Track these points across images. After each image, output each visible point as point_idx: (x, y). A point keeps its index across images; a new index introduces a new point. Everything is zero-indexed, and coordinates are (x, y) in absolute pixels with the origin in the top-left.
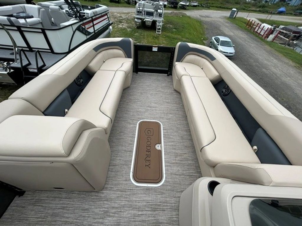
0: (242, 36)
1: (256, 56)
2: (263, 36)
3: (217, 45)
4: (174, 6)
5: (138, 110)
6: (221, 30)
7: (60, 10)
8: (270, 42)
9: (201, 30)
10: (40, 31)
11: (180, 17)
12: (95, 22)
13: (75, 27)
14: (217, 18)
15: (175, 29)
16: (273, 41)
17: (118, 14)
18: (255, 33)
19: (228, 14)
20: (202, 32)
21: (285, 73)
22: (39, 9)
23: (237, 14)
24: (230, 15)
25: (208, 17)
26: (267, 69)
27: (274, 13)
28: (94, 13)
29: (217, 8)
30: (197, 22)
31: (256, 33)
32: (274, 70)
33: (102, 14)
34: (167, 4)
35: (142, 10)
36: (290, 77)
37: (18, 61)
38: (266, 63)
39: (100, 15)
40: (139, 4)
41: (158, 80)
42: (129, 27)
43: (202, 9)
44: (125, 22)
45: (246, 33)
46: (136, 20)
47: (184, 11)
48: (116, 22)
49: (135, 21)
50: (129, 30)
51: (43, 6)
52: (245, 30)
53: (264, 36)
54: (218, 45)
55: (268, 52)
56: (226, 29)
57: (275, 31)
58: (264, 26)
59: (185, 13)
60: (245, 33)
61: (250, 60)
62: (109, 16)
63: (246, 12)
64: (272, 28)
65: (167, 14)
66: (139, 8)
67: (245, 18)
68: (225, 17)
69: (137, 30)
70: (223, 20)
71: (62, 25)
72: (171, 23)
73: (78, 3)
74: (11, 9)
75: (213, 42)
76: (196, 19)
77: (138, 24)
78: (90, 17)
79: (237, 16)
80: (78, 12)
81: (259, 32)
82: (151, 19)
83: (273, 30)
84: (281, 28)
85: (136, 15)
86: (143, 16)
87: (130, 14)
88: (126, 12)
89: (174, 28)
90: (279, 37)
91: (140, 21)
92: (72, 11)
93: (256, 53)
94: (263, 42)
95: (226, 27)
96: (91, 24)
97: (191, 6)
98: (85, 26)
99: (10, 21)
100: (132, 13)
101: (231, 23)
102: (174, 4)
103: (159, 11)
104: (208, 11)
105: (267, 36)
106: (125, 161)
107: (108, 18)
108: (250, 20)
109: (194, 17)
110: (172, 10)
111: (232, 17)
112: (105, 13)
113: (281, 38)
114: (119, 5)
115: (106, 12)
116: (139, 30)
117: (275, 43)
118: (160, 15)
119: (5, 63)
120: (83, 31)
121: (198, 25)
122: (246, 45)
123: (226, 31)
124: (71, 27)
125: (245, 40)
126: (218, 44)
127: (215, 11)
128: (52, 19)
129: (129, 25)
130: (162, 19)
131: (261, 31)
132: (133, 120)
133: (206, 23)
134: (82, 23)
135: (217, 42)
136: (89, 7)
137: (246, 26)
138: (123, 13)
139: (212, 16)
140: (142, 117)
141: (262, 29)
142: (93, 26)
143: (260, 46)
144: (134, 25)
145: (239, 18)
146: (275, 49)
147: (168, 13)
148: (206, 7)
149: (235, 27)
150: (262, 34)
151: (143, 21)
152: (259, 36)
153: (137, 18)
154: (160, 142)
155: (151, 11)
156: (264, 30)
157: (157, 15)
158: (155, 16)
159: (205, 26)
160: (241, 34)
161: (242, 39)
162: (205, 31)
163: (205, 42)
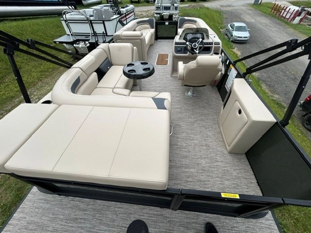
0: (264, 21)
1: (274, 39)
2: (288, 19)
5: (158, 51)
7: (109, 9)
8: (296, 24)
9: (219, 20)
10: (102, 22)
11: (197, 9)
12: (127, 17)
13: (118, 19)
14: (239, 6)
16: (299, 23)
17: (139, 13)
18: (280, 18)
20: (220, 22)
24: (255, 1)
25: (229, 6)
28: (126, 10)
30: (216, 13)
35: (160, 6)
37: (92, 39)
39: (130, 12)
40: (158, 1)
46: (155, 15)
47: (203, 3)
49: (155, 16)
51: (94, 9)
52: (270, 15)
53: (290, 19)
54: (233, 30)
55: (289, 35)
56: (248, 16)
57: (304, 12)
58: (290, 9)
59: (203, 5)
60: (268, 19)
61: (267, 43)
62: (135, 13)
64: (300, 9)
66: (157, 5)
68: (249, 4)
70: (246, 7)
71: (111, 19)
75: (229, 29)
76: (216, 10)
77: (157, 18)
78: (124, 13)
79: (262, 2)
81: (284, 16)
82: (168, 13)
83: (300, 12)
85: (155, 10)
86: (161, 11)
87: (149, 12)
88: (146, 10)
90: (309, 19)
91: (159, 15)
93: (276, 36)
94: (287, 26)
95: (248, 14)
96: (125, 19)
98: (122, 20)
100: (151, 10)
101: (254, 10)
103: (175, 5)
105: (294, 18)
106: (153, 62)
108: (278, 4)
109: (214, 8)
110: (190, 3)
111: (257, 3)
112: (132, 10)
114: (140, 5)
117: (302, 25)
118: (176, 8)
120: (121, 22)
121: (217, 16)
122: (266, 29)
123: (248, 18)
124: (115, 19)
125: (266, 25)
128: (103, 16)
130: (177, 12)
131: (287, 14)
132: (156, 53)
133: (227, 12)
134: (121, 17)
135: (232, 28)
137: (272, 11)
138: (144, 11)
139: (235, 4)
140: (160, 53)
143: (282, 29)
145: (265, 3)
146: (300, 31)
147: (185, 7)
149: (258, 13)
150: (288, 18)
151: (161, 15)
152: (284, 20)
153: (156, 13)
154: (168, 58)
155: (168, 6)
156: (289, 13)
157: (173, 8)
158: (172, 10)
159: (225, 16)
160: (264, 19)
161: (263, 24)
162: (224, 20)
163: (221, 30)
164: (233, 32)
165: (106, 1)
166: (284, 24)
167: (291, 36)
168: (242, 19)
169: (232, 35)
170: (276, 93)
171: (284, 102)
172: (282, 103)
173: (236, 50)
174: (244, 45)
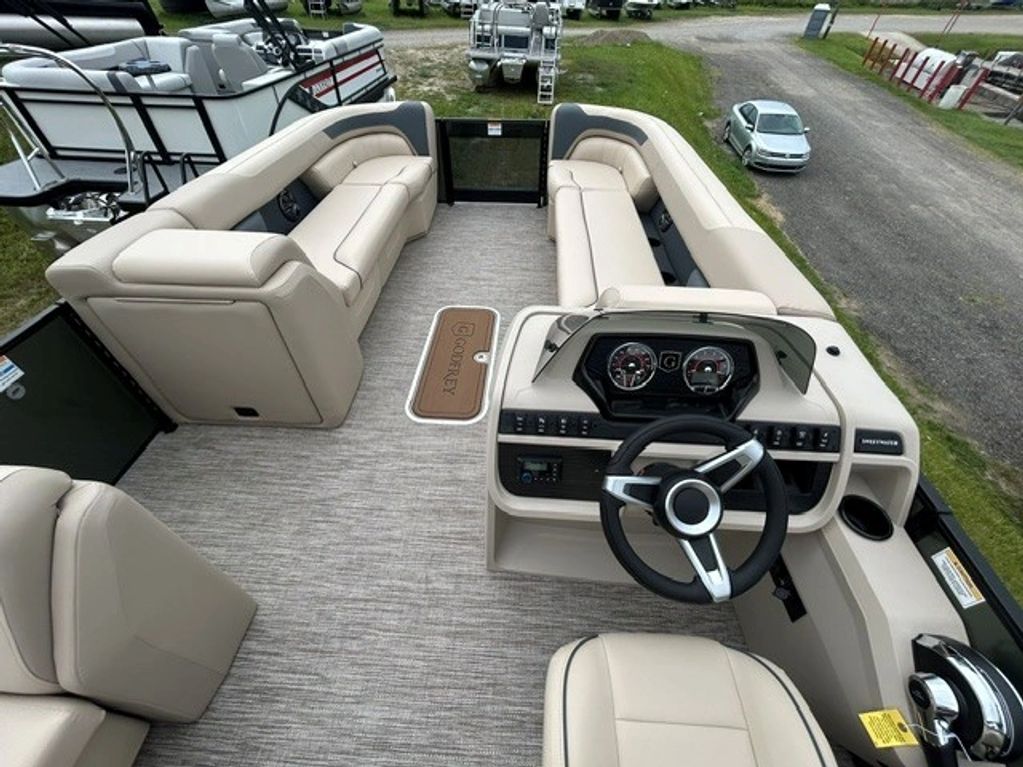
0: (845, 96)
1: (891, 160)
2: (923, 91)
3: (749, 131)
4: (608, 12)
5: (441, 286)
6: (771, 82)
7: (240, 43)
8: (948, 111)
9: (699, 86)
10: (191, 103)
11: (624, 46)
12: (340, 76)
13: (283, 90)
14: (760, 41)
15: (602, 85)
16: (960, 108)
17: (419, 53)
18: (894, 85)
19: (798, 23)
20: (701, 93)
21: (994, 215)
22: (184, 48)
23: (832, 22)
24: (808, 28)
25: (727, 40)
26: (927, 203)
27: (978, 8)
28: (336, 48)
29: (762, 9)
30: (686, 60)
31: (899, 84)
32: (953, 206)
33: (363, 51)
34: (583, 7)
35: (491, 31)
36: (1009, 227)
37: (135, 187)
38: (927, 183)
39: (357, 54)
40: (481, 14)
41: (508, 218)
42: (450, 90)
43: (707, 16)
44: (441, 74)
45: (863, 86)
46: (472, 64)
47: (642, 25)
48: (411, 76)
49: (471, 70)
50: (450, 99)
51: (195, 40)
52: (860, 74)
53: (929, 93)
54: (752, 130)
55: (937, 147)
56: (792, 76)
57: (971, 72)
58: (928, 59)
59: (643, 33)
60: (859, 88)
61: (869, 176)
62: (383, 58)
63: (871, 13)
64: (959, 62)
65: (580, 40)
66: (480, 27)
67: (866, 34)
68: (791, 36)
69: (477, 97)
70: (783, 46)
71: (248, 86)
72: (590, 67)
73: (292, 23)
74: (113, 53)
75: (737, 123)
76: (683, 53)
77: (479, 76)
78: (325, 59)
79: (831, 31)
80: (292, 48)
81: (910, 81)
82: (521, 58)
83: (961, 70)
84: (1003, 59)
85: (472, 48)
86: (494, 52)
87: (456, 50)
88: (445, 42)
89: (598, 85)
90: (986, 93)
91: (486, 67)
92: (275, 45)
93: (894, 151)
94: (923, 115)
95: (790, 69)
96: (330, 82)
97: (671, 7)
98: (311, 89)
99: (114, 81)
100: (461, 44)
101: (808, 56)
102: (608, 6)
103: (546, 30)
104: (729, 18)
105: (941, 91)
106: (398, 382)
107: (381, 61)
108: (877, 39)
109: (676, 44)
110: (599, 26)
111: (815, 33)
112: (371, 48)
113: (996, 96)
114: (425, 22)
115: (373, 43)
116: (485, 96)
117: (967, 113)
118: (550, 44)
119: (103, 197)
120: (305, 100)
121: (689, 71)
122: (857, 126)
123: (791, 84)
124: (270, 89)
125: (856, 110)
126: (749, 128)
127: (755, 19)
128: (221, 71)
129: (452, 83)
130: (554, 57)
131: (918, 74)
132: (428, 305)
133: (721, 61)
134: (302, 77)
135: (749, 122)
136: (326, 35)
137: (865, 61)
138: (436, 48)
139: (744, 35)
140: (451, 299)
141: (921, 69)
142: (336, 86)
143: (910, 127)
144: (469, 84)
145: (841, 34)
146: (966, 134)
147: (583, 36)
148: (722, 7)
149: (825, 67)
150: (922, 87)
151: (495, 66)
152: (908, 94)
153: (476, 59)
154: (487, 349)
155: (522, 33)
156: (927, 71)
157: (538, 42)
158: (535, 48)
159: (716, 73)
160: (844, 90)
161: (846, 107)
162: (713, 89)
163: (708, 124)
164: (753, 135)
165: (301, 5)
166: (912, 108)
167: (942, 152)
168: (772, 86)
169: (749, 147)
170: (940, 394)
171: (975, 436)
172: (969, 440)
173: (768, 202)
174: (791, 183)
